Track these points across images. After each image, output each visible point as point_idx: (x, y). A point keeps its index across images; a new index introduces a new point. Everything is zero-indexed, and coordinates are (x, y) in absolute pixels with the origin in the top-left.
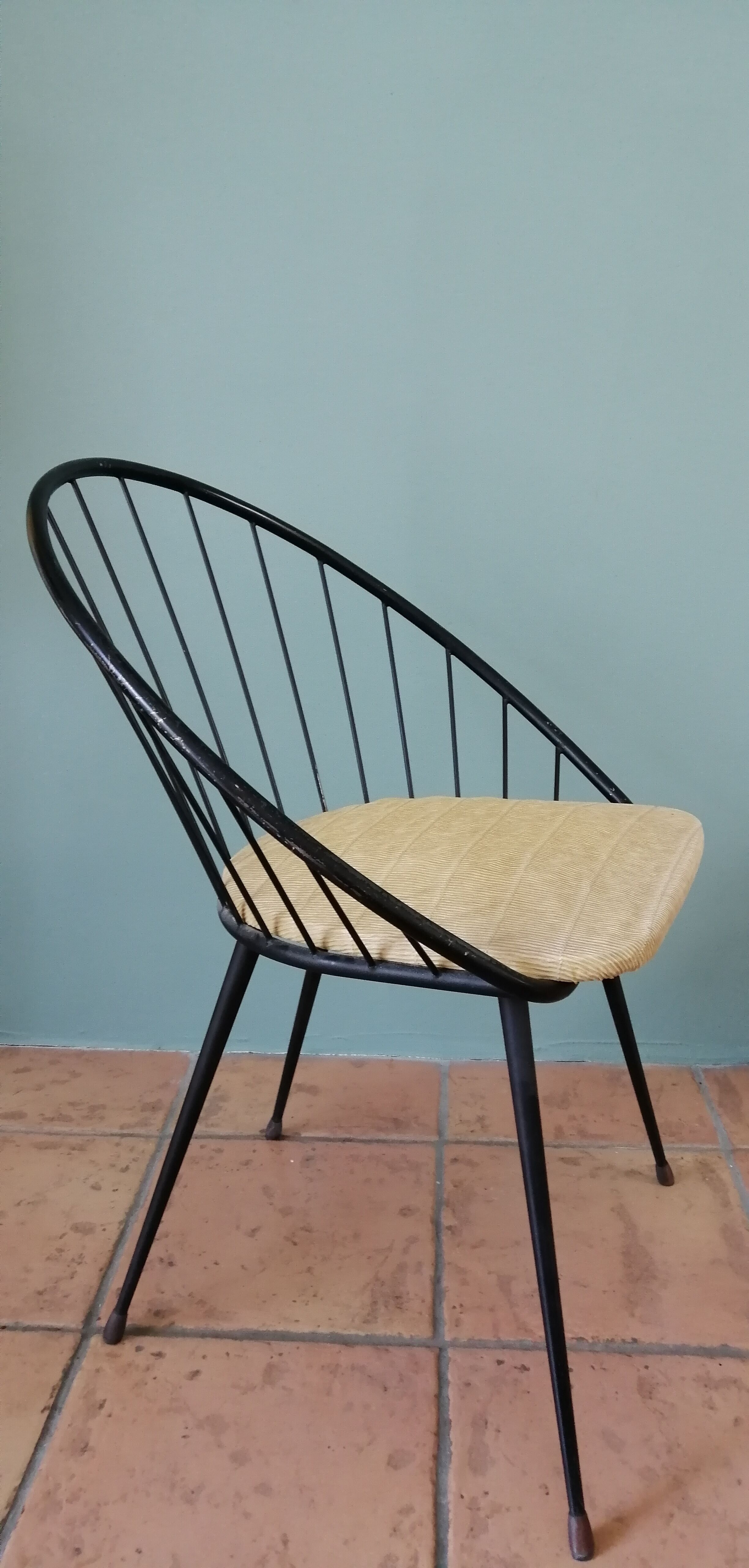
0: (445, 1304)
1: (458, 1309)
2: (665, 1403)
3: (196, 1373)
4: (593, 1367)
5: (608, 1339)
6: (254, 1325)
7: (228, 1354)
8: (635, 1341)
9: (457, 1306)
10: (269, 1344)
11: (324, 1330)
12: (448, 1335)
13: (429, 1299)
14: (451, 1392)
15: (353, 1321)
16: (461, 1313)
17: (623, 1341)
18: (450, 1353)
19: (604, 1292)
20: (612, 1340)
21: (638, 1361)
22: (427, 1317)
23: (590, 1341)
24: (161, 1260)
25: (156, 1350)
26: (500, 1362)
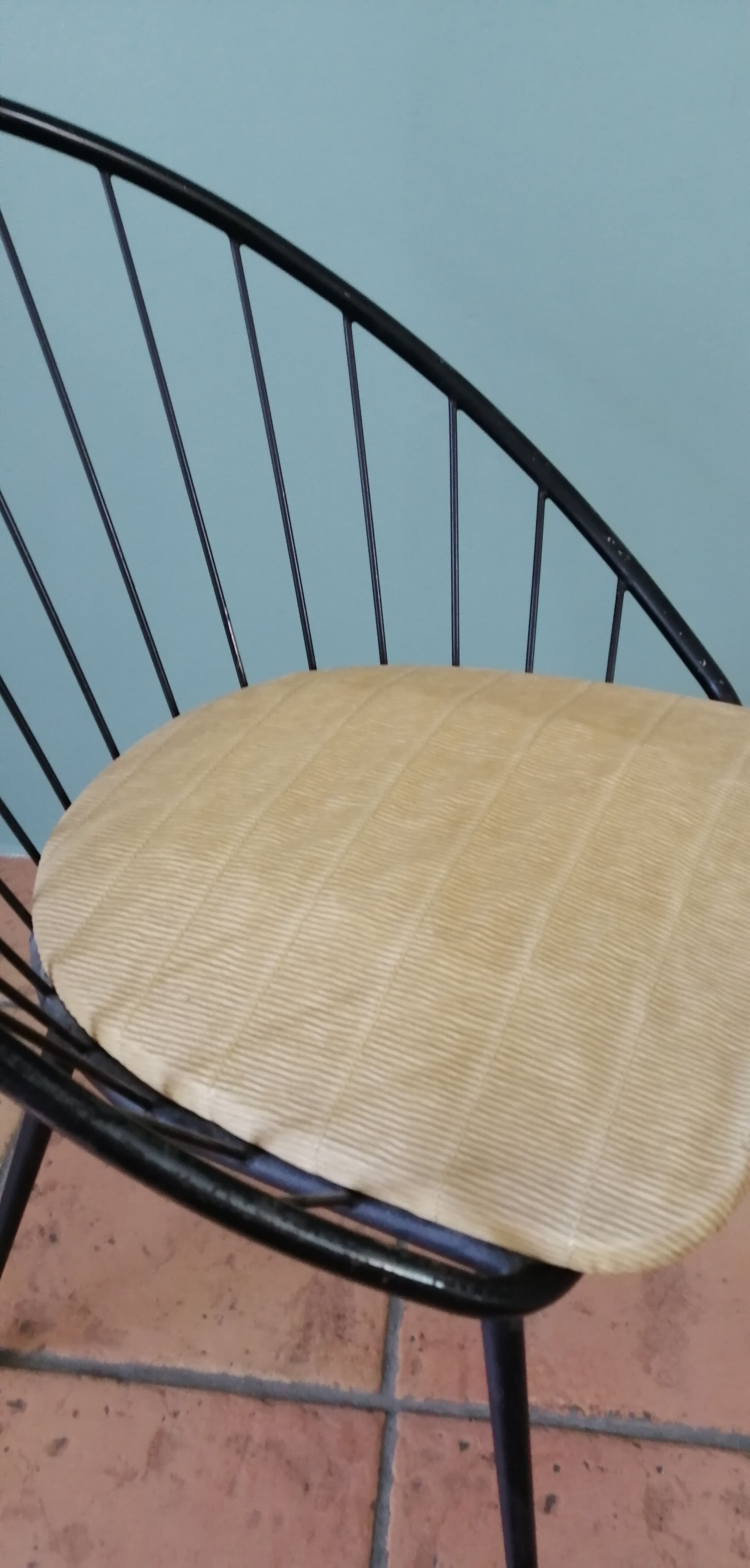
0: (400, 1332)
1: (417, 1344)
2: (679, 1539)
3: (61, 1443)
4: (587, 1465)
5: (611, 1411)
6: (147, 1359)
7: (107, 1410)
8: (647, 1416)
9: (417, 1337)
10: (163, 1393)
11: (237, 1372)
12: (399, 1392)
13: (380, 1324)
14: (393, 1499)
15: (277, 1357)
16: (421, 1350)
17: (632, 1415)
18: (400, 1424)
19: (614, 1325)
20: (618, 1413)
21: (650, 1454)
22: (375, 1356)
23: (588, 1413)
24: (42, 1231)
25: (13, 1396)
26: (463, 1446)
